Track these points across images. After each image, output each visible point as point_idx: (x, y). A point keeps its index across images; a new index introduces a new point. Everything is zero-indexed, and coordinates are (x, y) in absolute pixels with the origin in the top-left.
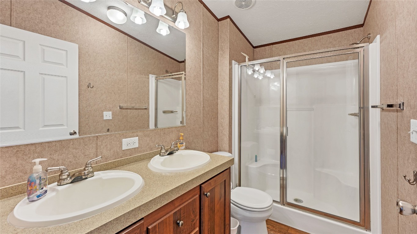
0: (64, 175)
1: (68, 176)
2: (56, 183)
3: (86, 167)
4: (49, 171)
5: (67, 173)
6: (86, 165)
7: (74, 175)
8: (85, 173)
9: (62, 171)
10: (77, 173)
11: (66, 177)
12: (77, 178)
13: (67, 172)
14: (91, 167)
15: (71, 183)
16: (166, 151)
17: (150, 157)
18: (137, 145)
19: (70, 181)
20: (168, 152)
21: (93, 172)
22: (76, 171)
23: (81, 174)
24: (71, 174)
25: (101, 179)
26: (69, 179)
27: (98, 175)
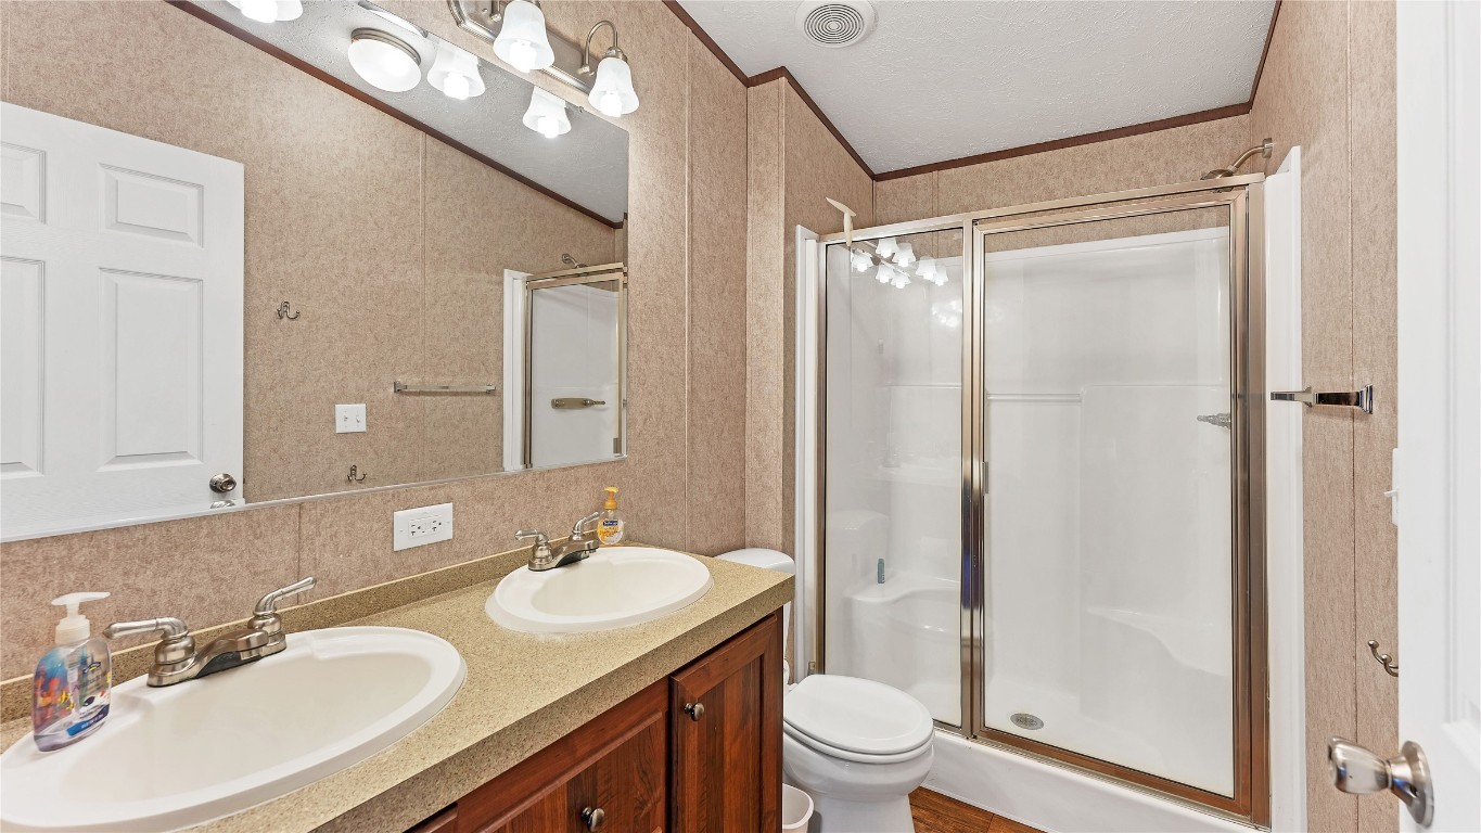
0: (174, 650)
1: (189, 650)
2: (145, 678)
3: (257, 617)
4: (116, 635)
5: (185, 642)
6: (257, 609)
7: (209, 648)
8: (248, 641)
9: (165, 634)
10: (224, 642)
11: (179, 655)
12: (221, 659)
13: (185, 636)
14: (275, 615)
15: (199, 676)
16: (554, 553)
17: (494, 573)
18: (447, 533)
19: (196, 670)
20: (560, 557)
21: (280, 635)
22: (219, 631)
23: (235, 644)
24: (201, 646)
25: (309, 659)
26: (191, 661)
27: (301, 644)
